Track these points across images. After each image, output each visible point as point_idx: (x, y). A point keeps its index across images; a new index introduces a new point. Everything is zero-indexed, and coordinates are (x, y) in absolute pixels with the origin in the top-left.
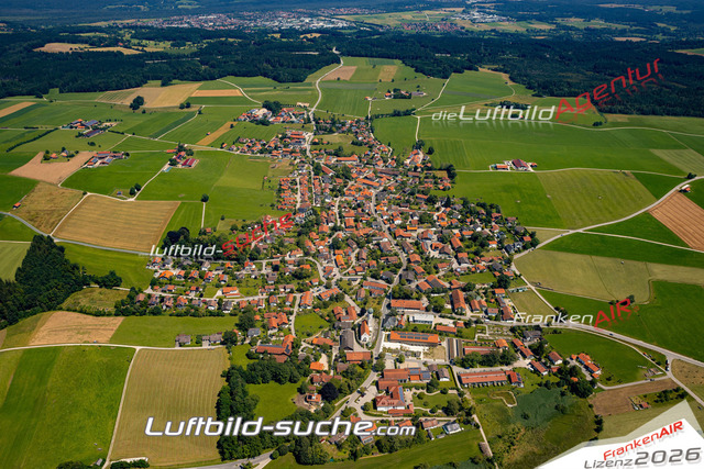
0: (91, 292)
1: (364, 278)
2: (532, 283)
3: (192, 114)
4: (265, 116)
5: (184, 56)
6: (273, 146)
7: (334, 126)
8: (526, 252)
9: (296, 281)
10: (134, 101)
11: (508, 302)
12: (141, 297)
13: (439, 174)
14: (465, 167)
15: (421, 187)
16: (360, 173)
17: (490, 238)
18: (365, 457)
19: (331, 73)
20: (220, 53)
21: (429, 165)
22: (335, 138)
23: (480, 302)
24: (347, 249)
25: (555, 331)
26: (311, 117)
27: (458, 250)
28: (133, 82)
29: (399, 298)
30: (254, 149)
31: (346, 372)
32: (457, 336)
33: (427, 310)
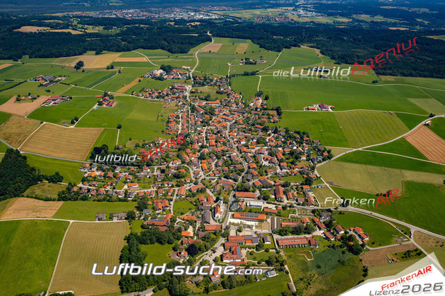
0: (43, 185)
1: (220, 178)
2: (327, 182)
3: (115, 73)
4: (161, 74)
5: (111, 36)
6: (165, 94)
7: (206, 81)
8: (325, 162)
9: (176, 179)
10: (77, 64)
11: (311, 194)
12: (75, 189)
13: (271, 112)
14: (288, 108)
15: (259, 121)
16: (220, 111)
17: (301, 153)
18: (214, 291)
19: (205, 48)
20: (134, 34)
21: (265, 107)
22: (206, 89)
23: (293, 194)
24: (210, 160)
25: (340, 213)
26: (191, 75)
27: (281, 161)
28: (77, 52)
29: (241, 191)
30: (153, 95)
31: (204, 237)
32: (277, 215)
33: (259, 198)
